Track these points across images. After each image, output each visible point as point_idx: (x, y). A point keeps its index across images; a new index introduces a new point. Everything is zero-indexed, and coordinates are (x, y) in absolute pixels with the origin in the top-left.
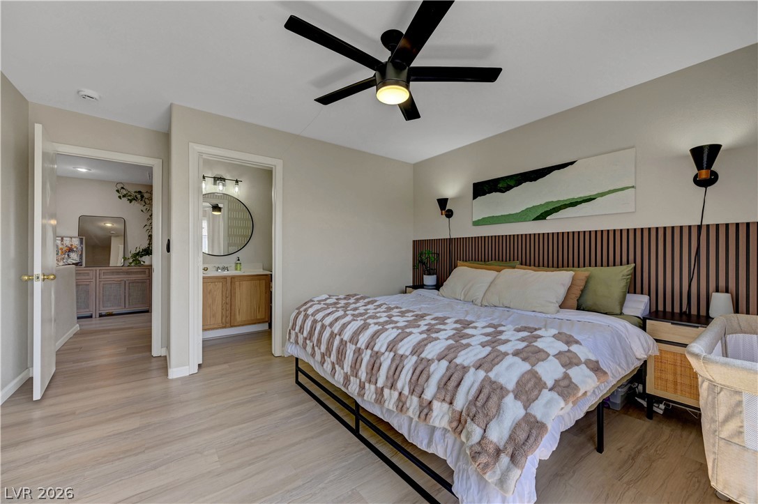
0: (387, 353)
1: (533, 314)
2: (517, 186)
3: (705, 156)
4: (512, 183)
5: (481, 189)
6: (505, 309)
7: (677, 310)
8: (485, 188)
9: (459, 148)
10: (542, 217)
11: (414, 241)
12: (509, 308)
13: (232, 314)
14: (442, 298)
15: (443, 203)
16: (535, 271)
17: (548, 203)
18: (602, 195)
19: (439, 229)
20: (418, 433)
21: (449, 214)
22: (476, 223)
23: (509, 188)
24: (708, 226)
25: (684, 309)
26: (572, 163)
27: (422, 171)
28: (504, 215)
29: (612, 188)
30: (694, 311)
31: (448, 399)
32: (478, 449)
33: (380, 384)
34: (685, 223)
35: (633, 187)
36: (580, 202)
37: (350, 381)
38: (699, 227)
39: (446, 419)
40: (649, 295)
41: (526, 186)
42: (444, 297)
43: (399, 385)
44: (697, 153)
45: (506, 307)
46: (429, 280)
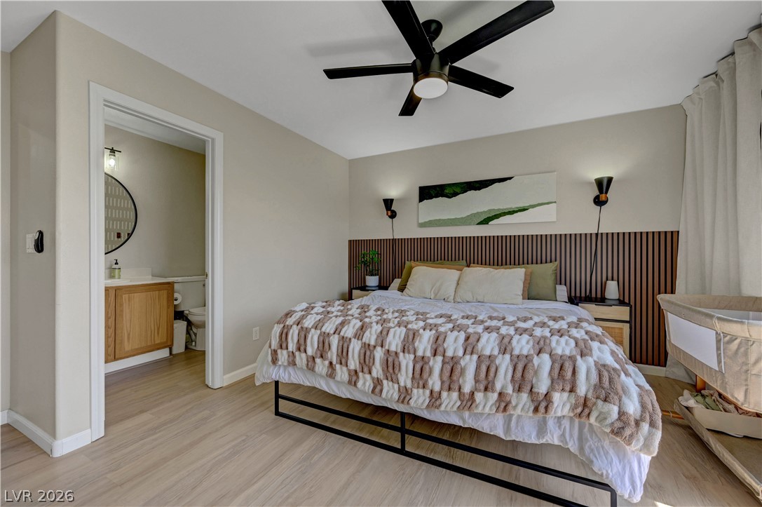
0: (468, 357)
1: (505, 306)
2: (463, 193)
3: (603, 185)
4: (458, 190)
5: (427, 193)
6: (479, 304)
7: (583, 295)
8: (432, 192)
9: (404, 151)
10: (485, 221)
11: (350, 241)
12: (483, 302)
13: (117, 342)
14: (410, 298)
15: (388, 203)
16: (497, 269)
17: (490, 210)
18: (533, 206)
19: (381, 229)
20: (522, 428)
21: (393, 215)
22: (422, 225)
23: (455, 194)
24: (602, 234)
25: (587, 294)
26: (510, 178)
27: (359, 168)
28: (451, 219)
29: (540, 202)
30: (593, 295)
31: (568, 388)
32: (618, 424)
33: (467, 389)
34: (588, 232)
35: (555, 202)
36: (517, 212)
37: (410, 395)
38: (597, 234)
39: (568, 407)
40: (565, 285)
41: (471, 194)
42: (410, 296)
43: (498, 386)
44: (599, 183)
45: (479, 302)
46: (372, 281)
